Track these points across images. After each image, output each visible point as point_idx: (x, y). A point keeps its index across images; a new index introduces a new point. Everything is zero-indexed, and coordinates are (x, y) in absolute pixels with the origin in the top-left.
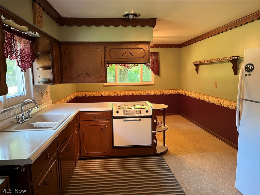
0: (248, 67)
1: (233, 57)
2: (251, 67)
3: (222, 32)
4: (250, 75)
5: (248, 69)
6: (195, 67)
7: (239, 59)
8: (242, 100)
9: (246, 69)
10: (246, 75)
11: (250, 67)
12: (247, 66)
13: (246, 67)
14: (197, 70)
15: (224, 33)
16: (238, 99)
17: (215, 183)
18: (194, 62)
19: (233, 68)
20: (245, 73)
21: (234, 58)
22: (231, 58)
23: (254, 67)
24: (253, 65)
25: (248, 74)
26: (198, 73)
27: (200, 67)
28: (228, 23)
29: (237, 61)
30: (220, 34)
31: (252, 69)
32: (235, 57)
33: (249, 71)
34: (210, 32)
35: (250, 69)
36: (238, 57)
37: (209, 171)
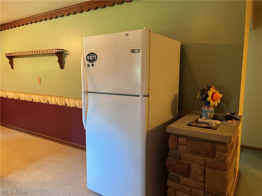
0: (90, 56)
1: (58, 49)
2: (94, 57)
3: (41, 21)
4: (93, 65)
5: (91, 59)
6: (8, 60)
7: (64, 53)
8: (87, 92)
9: (88, 59)
10: (88, 66)
11: (92, 57)
12: (88, 55)
13: (88, 57)
14: (11, 63)
15: (43, 22)
16: (83, 92)
17: (64, 193)
18: (7, 54)
19: (58, 61)
20: (88, 63)
21: (58, 51)
22: (56, 51)
23: (97, 57)
24: (95, 55)
25: (91, 64)
26: (12, 68)
27: (15, 60)
28: (48, 11)
29: (62, 54)
30: (38, 23)
31: (95, 58)
32: (60, 50)
33: (92, 61)
34: (25, 18)
35: (92, 59)
36: (63, 50)
37: (52, 181)
